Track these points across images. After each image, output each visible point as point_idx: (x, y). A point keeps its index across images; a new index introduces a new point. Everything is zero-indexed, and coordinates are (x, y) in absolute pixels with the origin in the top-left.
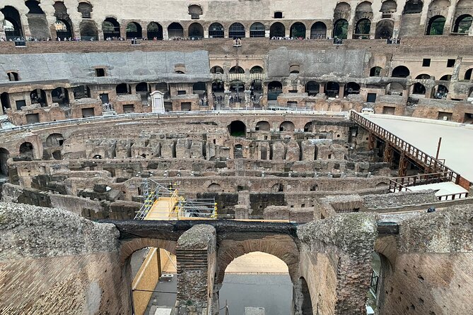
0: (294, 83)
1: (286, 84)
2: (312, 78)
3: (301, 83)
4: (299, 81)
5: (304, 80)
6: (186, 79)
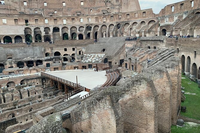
0: (11, 63)
1: (6, 64)
2: (20, 60)
4: (13, 62)
5: (15, 61)
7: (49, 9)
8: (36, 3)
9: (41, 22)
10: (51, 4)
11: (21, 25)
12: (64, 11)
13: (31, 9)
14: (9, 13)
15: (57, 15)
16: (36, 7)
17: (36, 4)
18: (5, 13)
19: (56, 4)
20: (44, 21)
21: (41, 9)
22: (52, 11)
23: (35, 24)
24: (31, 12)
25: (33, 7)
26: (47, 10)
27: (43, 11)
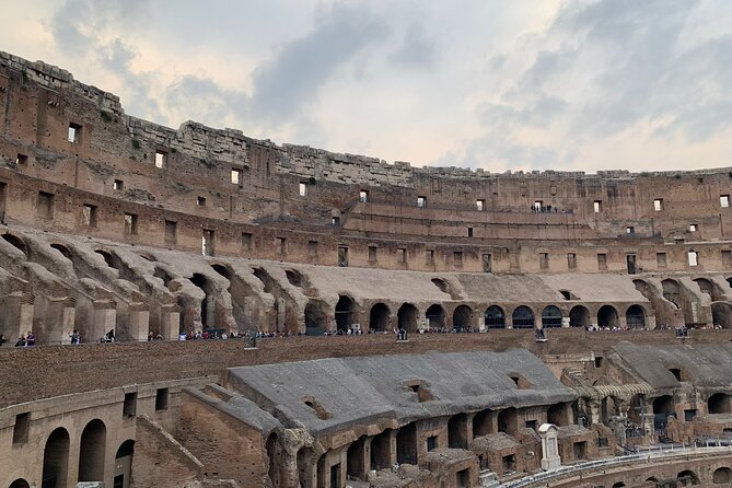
0: (691, 398)
1: (679, 399)
2: (719, 388)
3: (701, 397)
4: (698, 394)
5: (706, 392)
6: (541, 398)
7: (672, 219)
8: (629, 203)
9: (677, 261)
10: (678, 203)
11: (616, 272)
12: (727, 224)
13: (615, 223)
14: (571, 236)
15: (700, 239)
16: (631, 216)
17: (631, 208)
18: (559, 236)
19: (697, 202)
20: (687, 257)
21: (646, 220)
22: (680, 224)
23: (656, 269)
24: (614, 231)
25: (620, 217)
26: (666, 223)
27: (653, 226)
